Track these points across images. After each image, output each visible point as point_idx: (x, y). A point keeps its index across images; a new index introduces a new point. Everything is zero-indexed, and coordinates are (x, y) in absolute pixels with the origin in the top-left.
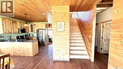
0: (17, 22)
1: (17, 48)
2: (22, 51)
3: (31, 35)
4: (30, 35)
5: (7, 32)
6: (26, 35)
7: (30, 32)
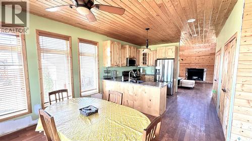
0: (126, 46)
1: (130, 95)
2: (137, 102)
3: (141, 71)
4: (139, 70)
5: (115, 64)
6: (135, 71)
7: (141, 65)
